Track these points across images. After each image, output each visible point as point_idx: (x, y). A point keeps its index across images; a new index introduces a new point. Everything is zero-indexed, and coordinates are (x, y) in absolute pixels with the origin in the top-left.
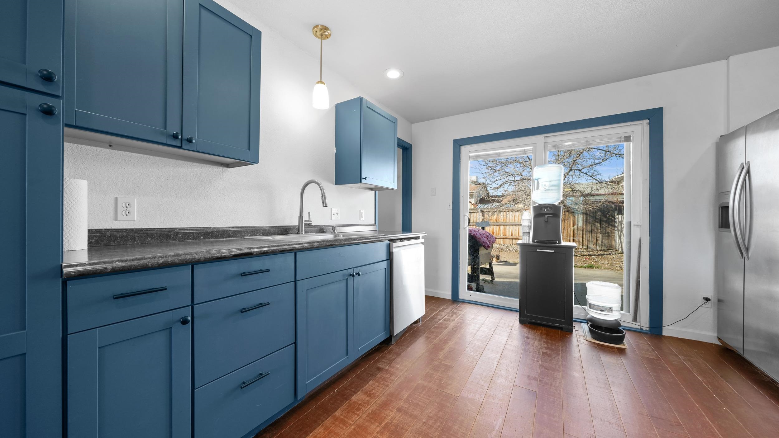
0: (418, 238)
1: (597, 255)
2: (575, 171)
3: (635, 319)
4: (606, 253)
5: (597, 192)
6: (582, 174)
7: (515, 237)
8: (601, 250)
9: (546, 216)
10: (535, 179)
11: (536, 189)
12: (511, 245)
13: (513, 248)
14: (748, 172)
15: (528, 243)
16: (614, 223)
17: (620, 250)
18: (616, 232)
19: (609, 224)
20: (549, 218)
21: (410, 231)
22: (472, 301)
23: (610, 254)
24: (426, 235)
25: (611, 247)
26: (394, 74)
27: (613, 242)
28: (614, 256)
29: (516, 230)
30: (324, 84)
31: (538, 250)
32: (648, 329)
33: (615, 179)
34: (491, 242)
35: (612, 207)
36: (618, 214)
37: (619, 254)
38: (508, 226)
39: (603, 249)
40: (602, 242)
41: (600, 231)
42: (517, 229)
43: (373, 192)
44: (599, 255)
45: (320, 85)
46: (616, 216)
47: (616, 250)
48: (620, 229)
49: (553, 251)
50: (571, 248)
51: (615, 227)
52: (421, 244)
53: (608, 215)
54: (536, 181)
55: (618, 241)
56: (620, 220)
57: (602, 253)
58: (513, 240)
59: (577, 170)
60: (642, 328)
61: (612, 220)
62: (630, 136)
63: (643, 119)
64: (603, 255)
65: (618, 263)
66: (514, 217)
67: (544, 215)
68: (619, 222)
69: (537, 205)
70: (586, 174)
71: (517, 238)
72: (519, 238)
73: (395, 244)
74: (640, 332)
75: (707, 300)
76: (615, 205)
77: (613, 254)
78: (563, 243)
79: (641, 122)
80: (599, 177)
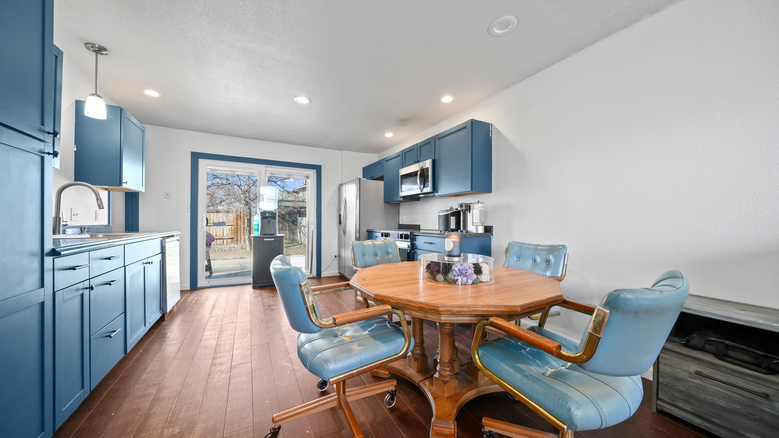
0: (173, 236)
1: (286, 247)
2: (272, 182)
3: (311, 273)
4: (292, 245)
5: (286, 199)
6: (276, 185)
7: (220, 238)
8: (289, 243)
9: (269, 218)
10: (261, 195)
11: (262, 200)
12: (215, 245)
13: (218, 248)
14: (346, 202)
15: (257, 235)
16: (296, 223)
17: (300, 242)
18: (298, 229)
19: (294, 224)
20: (270, 220)
21: (137, 231)
22: (211, 286)
23: (294, 245)
24: (180, 233)
25: (295, 240)
26: (152, 93)
27: (296, 236)
28: (297, 246)
29: (220, 231)
30: (101, 98)
31: (265, 240)
32: (316, 276)
33: (296, 189)
34: (211, 240)
35: (295, 211)
36: (299, 217)
37: (299, 245)
38: (212, 227)
39: (290, 242)
40: (289, 237)
41: (288, 229)
42: (222, 230)
43: (107, 192)
44: (288, 247)
45: (95, 98)
46: (298, 218)
47: (298, 243)
48: (300, 227)
49: (273, 240)
50: (283, 237)
51: (297, 226)
52: (177, 241)
53: (293, 217)
54: (262, 195)
55: (299, 236)
56: (300, 221)
57: (290, 245)
58: (218, 240)
59: (273, 181)
60: (314, 276)
61: (295, 221)
62: (308, 176)
63: (314, 169)
64: (290, 246)
65: (299, 250)
66: (218, 218)
67: (267, 217)
68: (300, 222)
69: (262, 211)
70: (279, 185)
71: (222, 238)
72: (224, 238)
73: (167, 240)
74: (312, 278)
75: (336, 256)
76: (297, 210)
77: (296, 245)
78: (278, 235)
79: (313, 170)
80: (287, 189)
